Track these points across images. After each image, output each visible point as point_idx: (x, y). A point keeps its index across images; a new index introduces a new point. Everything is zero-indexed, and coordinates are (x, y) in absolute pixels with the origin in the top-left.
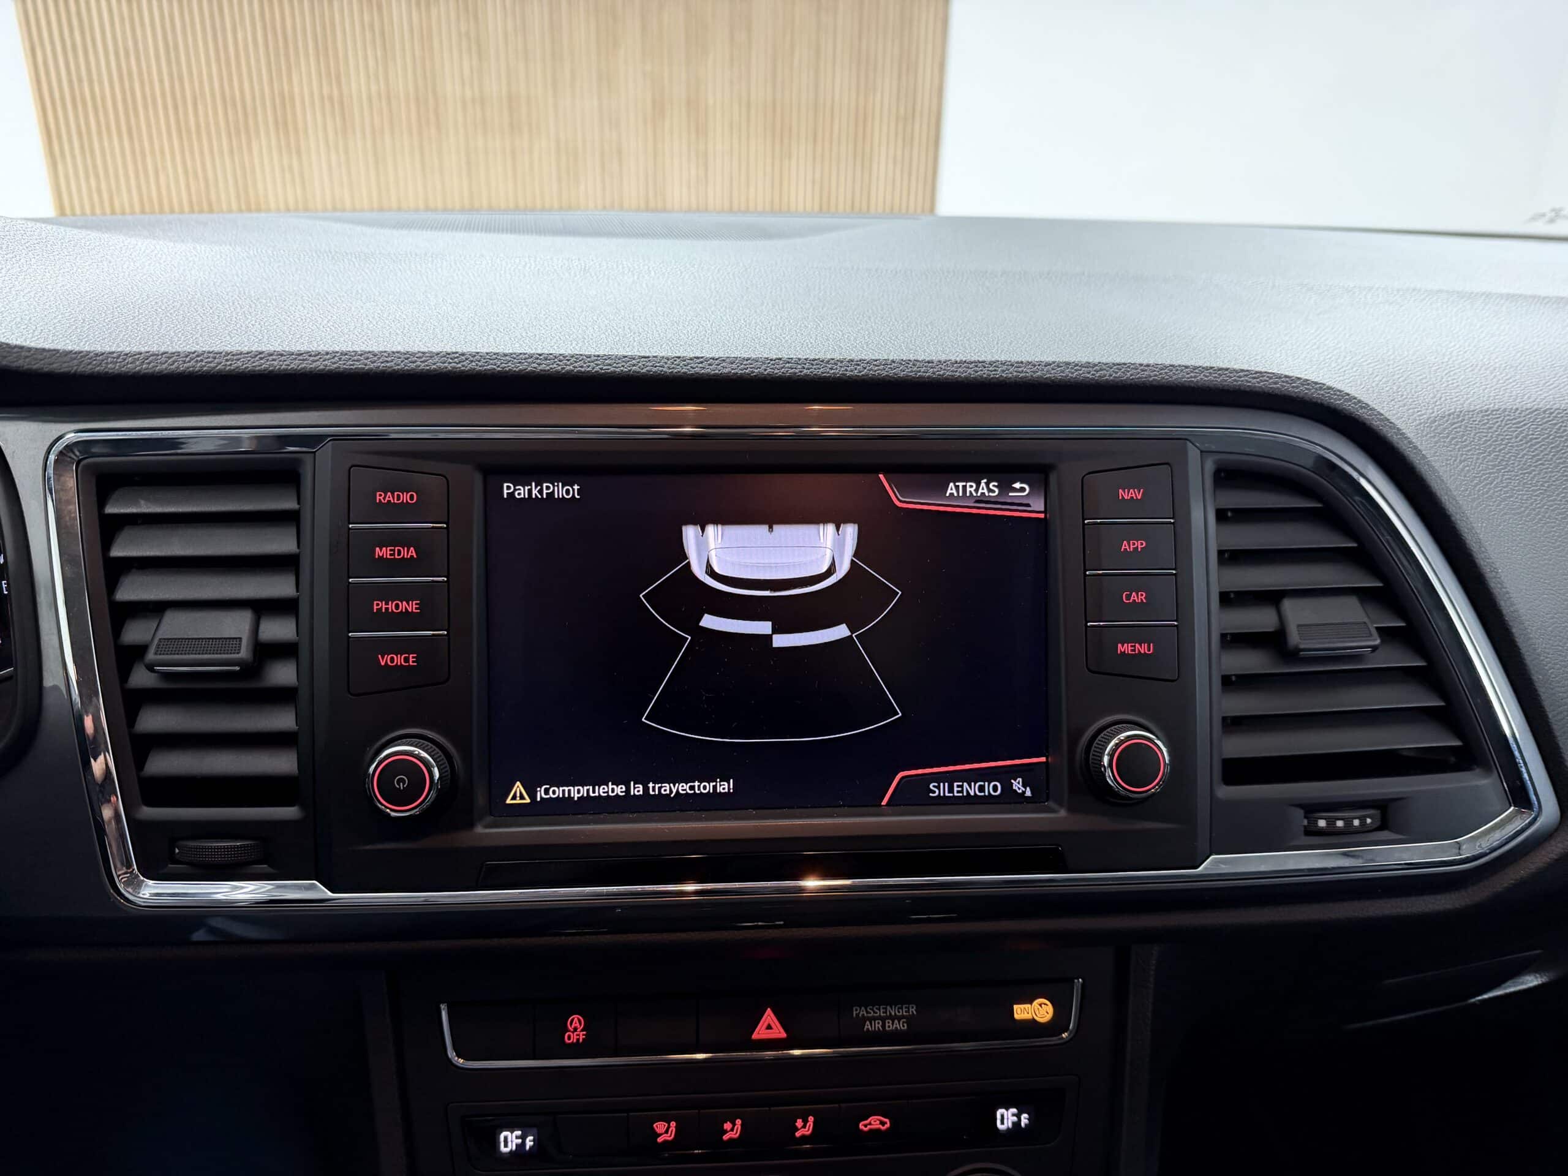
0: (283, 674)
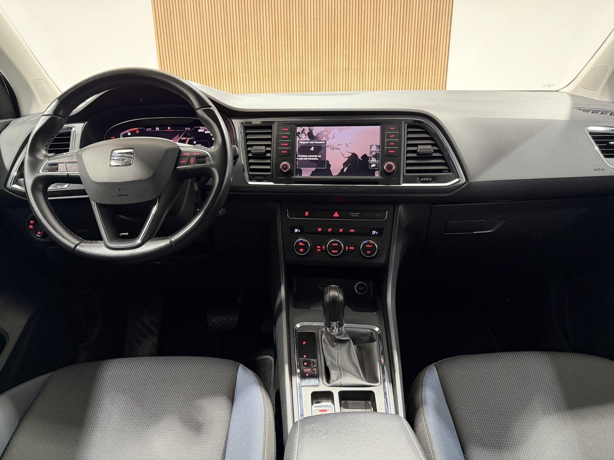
0: (268, 155)
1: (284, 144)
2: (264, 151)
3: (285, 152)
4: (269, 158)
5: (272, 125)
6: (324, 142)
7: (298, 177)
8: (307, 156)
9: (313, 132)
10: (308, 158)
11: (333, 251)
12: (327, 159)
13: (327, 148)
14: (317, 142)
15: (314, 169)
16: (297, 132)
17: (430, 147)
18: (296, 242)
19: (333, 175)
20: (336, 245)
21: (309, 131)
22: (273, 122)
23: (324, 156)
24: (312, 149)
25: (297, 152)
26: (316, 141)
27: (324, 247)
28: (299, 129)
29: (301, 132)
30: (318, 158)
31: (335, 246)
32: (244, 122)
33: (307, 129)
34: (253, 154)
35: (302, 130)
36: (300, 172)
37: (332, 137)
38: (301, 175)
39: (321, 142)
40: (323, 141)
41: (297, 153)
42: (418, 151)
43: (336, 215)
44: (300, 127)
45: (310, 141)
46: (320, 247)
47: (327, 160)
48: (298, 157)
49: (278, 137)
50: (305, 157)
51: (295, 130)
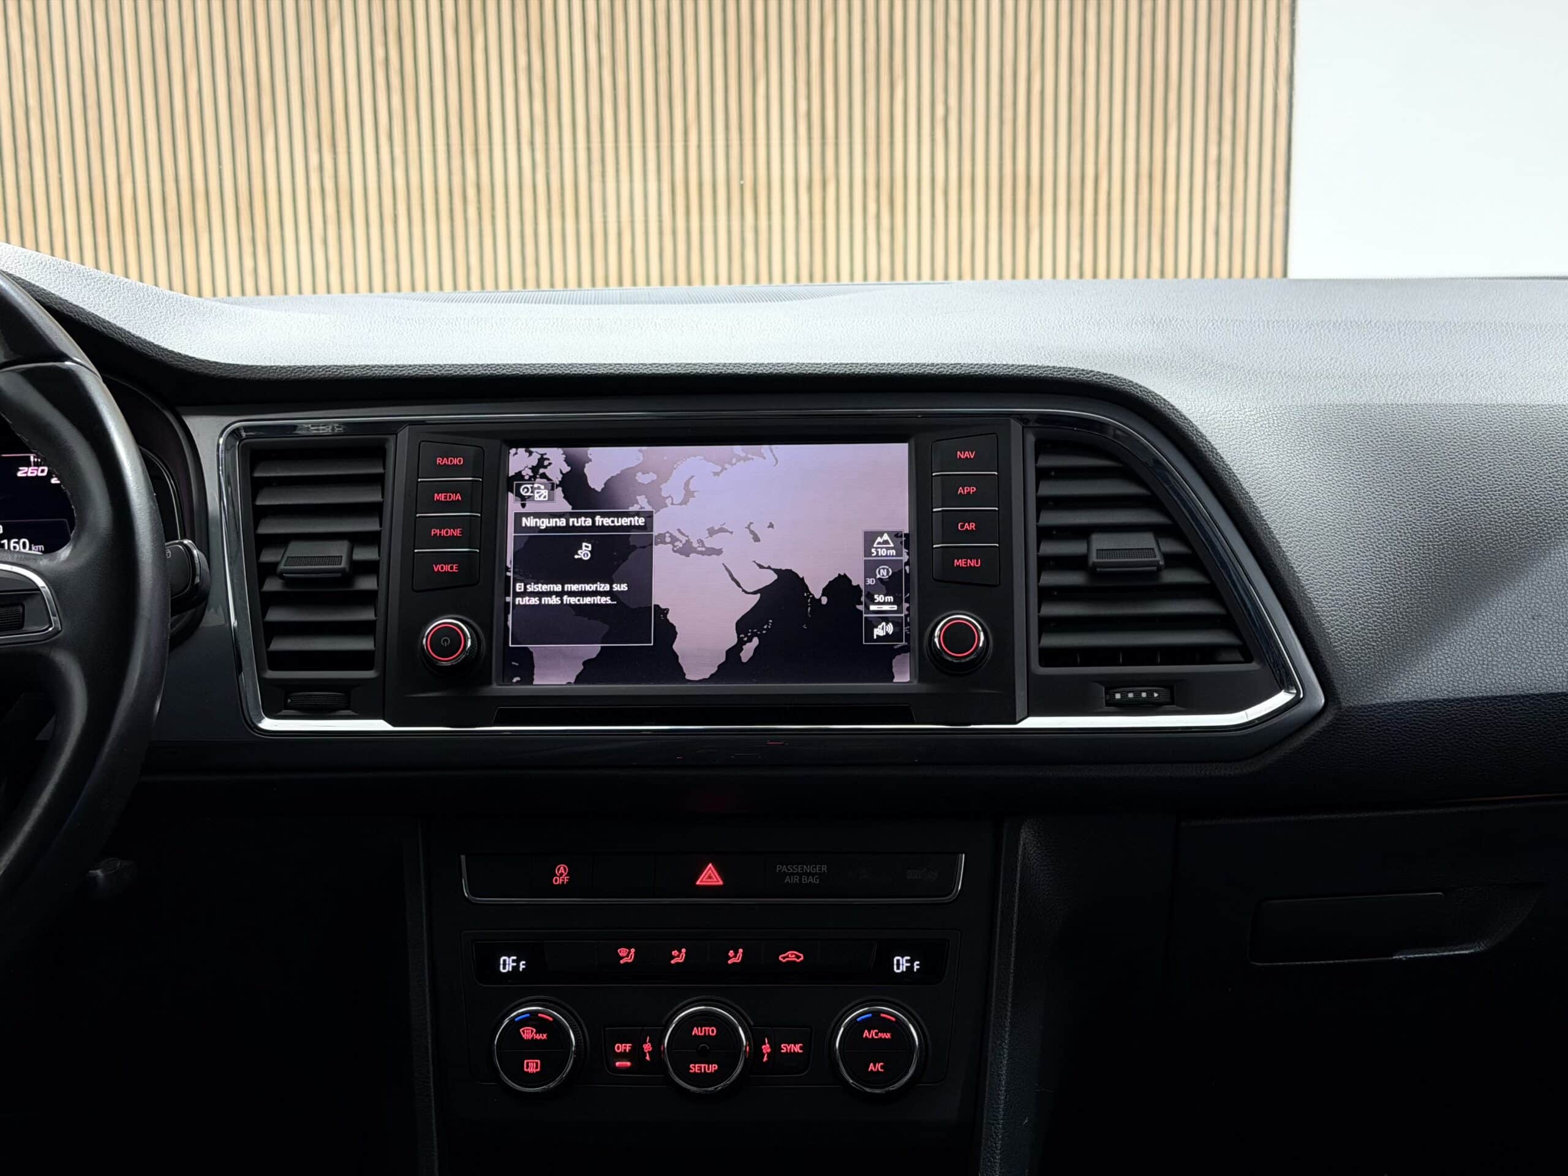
0: (367, 583)
1: (443, 532)
2: (343, 565)
3: (447, 568)
4: (368, 598)
5: (387, 440)
6: (641, 521)
7: (515, 687)
8: (558, 588)
9: (586, 471)
10: (565, 597)
11: (695, 1068)
12: (659, 597)
13: (657, 550)
14: (607, 522)
15: (593, 650)
16: (511, 473)
17: (1147, 541)
18: (506, 1021)
19: (688, 677)
20: (712, 1031)
21: (566, 469)
22: (393, 428)
23: (643, 583)
24: (584, 552)
25: (507, 569)
26: (603, 515)
27: (647, 1047)
28: (519, 461)
29: (528, 473)
30: (610, 593)
31: (706, 1038)
32: (246, 429)
33: (557, 459)
34: (288, 582)
35: (535, 463)
36: (525, 666)
37: (679, 498)
38: (528, 678)
39: (625, 521)
40: (638, 514)
41: (510, 574)
42: (1094, 558)
43: (710, 876)
44: (521, 451)
45: (572, 515)
46: (628, 1047)
47: (657, 606)
48: (517, 595)
49: (418, 497)
50: (549, 594)
51: (502, 462)
